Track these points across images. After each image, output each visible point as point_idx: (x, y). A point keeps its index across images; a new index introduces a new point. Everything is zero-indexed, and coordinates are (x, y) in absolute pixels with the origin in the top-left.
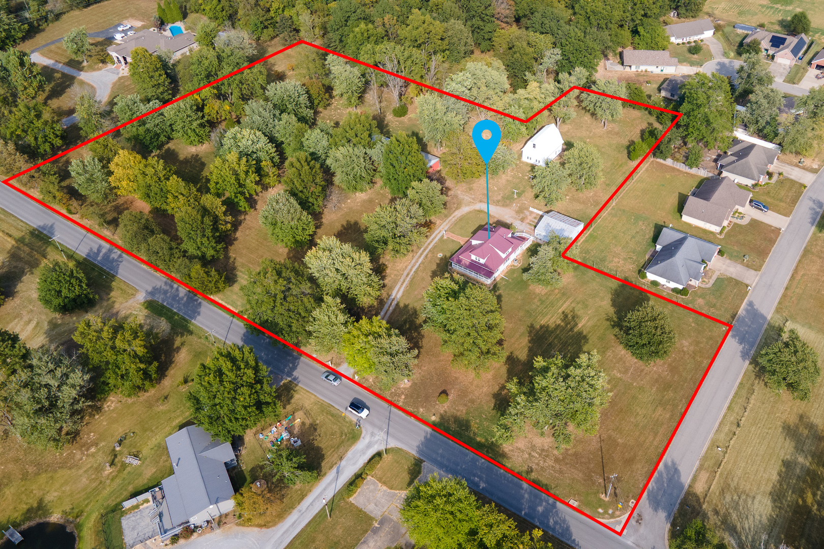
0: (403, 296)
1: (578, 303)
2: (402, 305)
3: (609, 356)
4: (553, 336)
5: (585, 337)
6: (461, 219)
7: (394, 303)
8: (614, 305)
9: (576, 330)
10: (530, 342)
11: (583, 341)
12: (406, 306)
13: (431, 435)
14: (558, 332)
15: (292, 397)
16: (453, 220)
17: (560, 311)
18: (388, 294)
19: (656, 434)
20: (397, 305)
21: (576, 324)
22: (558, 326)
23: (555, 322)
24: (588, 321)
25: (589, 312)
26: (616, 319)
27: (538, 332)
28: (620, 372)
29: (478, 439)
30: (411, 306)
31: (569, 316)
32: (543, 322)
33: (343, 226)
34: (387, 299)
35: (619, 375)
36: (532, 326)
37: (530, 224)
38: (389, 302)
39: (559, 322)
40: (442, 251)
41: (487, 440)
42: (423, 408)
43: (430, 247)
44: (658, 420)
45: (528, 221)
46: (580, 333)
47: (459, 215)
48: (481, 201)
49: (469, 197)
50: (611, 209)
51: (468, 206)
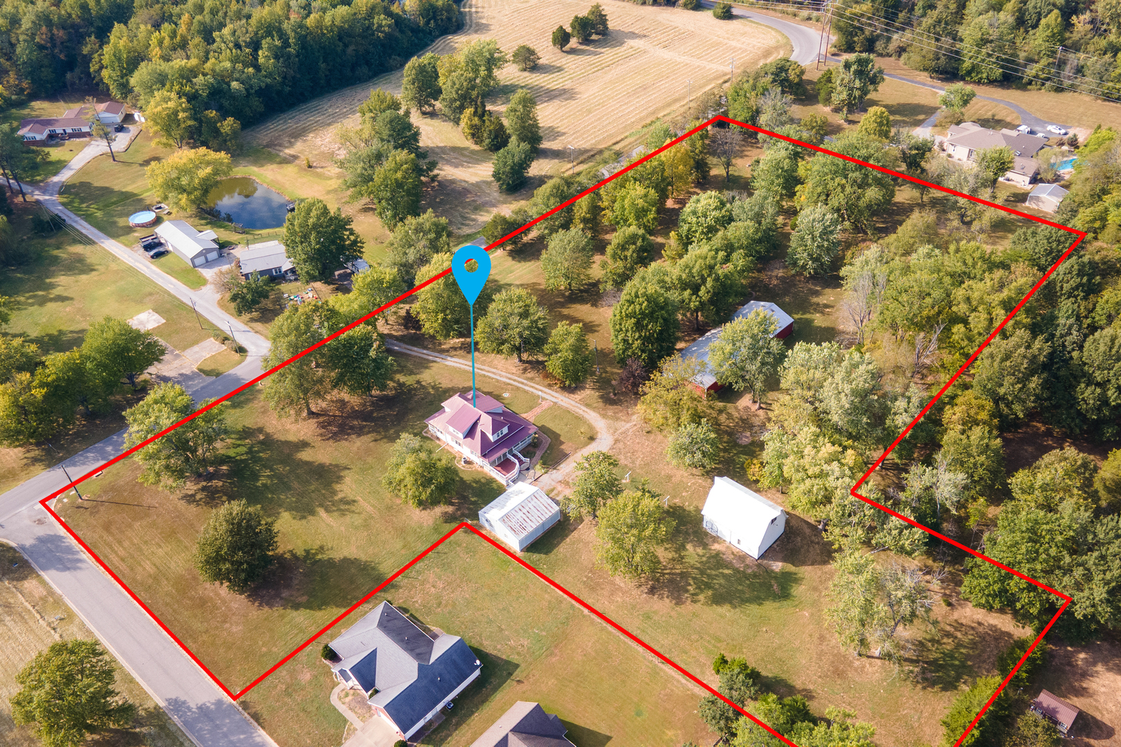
1: (365, 520)
2: (432, 365)
4: (320, 487)
5: (303, 517)
6: (578, 418)
7: (438, 360)
8: (346, 560)
9: (319, 510)
10: (321, 465)
11: (299, 515)
12: (427, 368)
14: (324, 491)
16: (578, 410)
17: (360, 499)
20: (433, 362)
21: (327, 510)
22: (334, 493)
23: (342, 491)
24: (328, 525)
25: (342, 529)
26: (319, 557)
27: (334, 473)
30: (427, 371)
31: (347, 507)
32: (347, 479)
34: (447, 355)
36: (346, 469)
38: (441, 356)
39: (341, 495)
40: (515, 397)
43: (527, 388)
45: (559, 488)
46: (312, 512)
47: (586, 416)
48: (617, 441)
49: (628, 430)
50: (572, 605)
51: (609, 427)
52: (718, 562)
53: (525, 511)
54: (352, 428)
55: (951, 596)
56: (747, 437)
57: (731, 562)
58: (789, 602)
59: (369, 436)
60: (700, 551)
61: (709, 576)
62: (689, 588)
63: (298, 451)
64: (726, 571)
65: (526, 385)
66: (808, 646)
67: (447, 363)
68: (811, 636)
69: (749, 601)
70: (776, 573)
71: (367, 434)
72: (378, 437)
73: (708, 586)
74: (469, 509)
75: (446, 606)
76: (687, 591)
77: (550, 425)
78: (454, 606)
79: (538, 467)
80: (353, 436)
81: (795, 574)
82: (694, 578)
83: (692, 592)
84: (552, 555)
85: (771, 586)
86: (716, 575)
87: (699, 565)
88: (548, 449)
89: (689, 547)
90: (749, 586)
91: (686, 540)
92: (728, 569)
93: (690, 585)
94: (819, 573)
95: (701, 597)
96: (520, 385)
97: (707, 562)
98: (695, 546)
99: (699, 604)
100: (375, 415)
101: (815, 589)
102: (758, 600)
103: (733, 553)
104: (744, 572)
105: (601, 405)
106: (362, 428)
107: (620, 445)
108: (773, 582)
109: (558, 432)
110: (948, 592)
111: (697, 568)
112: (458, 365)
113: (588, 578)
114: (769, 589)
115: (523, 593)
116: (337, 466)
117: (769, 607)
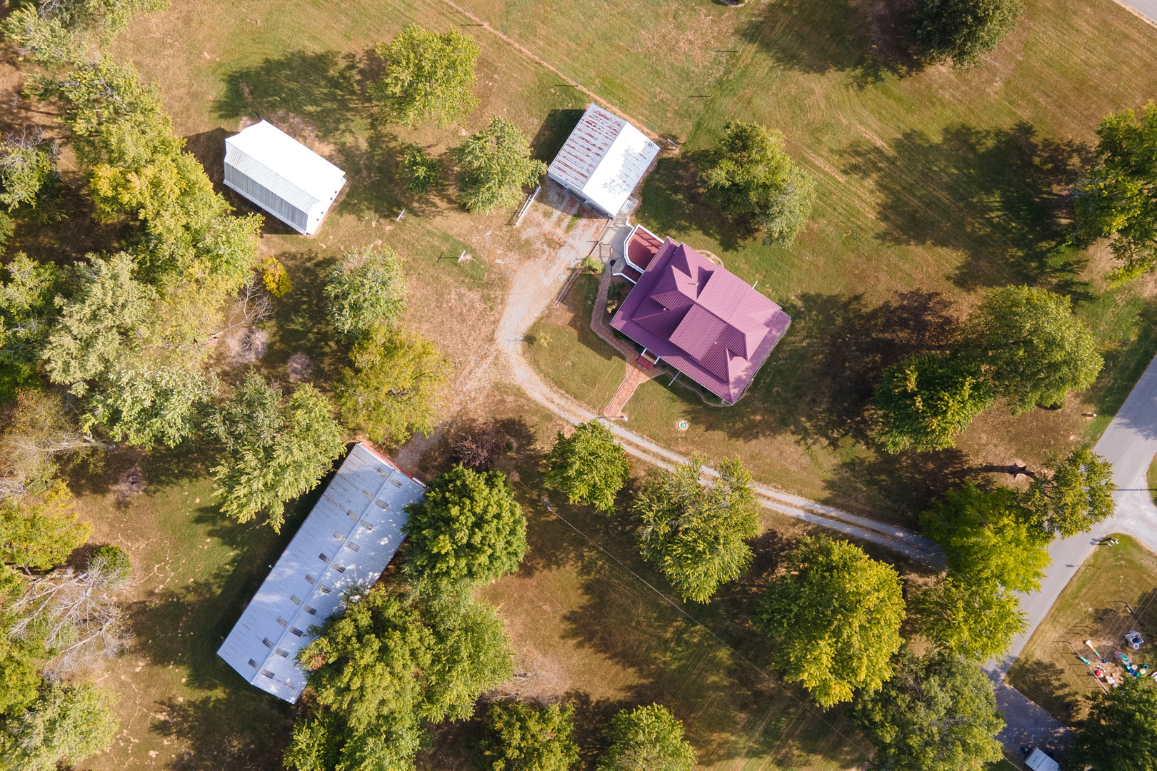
0: (800, 493)
1: (819, 141)
2: (826, 494)
3: (952, 95)
4: (907, 197)
5: (908, 136)
6: (558, 383)
7: (819, 508)
8: (821, 70)
9: (891, 152)
10: (921, 241)
11: (918, 141)
12: (830, 485)
13: (1123, 417)
14: (899, 188)
15: (1039, 663)
16: (562, 402)
17: (842, 179)
18: (794, 525)
19: (1127, 37)
20: (825, 502)
21: (877, 150)
22: (881, 186)
23: (872, 192)
24: (867, 126)
25: (844, 121)
26: (859, 71)
27: (897, 227)
28: (990, 82)
29: (1133, 338)
30: (829, 476)
31: (853, 161)
32: (872, 216)
33: (580, 645)
34: (808, 524)
35: (998, 85)
36: (882, 237)
37: (569, 227)
38: (815, 519)
39: (870, 183)
40: (669, 423)
41: (1136, 324)
42: (1068, 436)
43: (653, 447)
44: (1097, 29)
45: (559, 232)
46: (899, 145)
47: (545, 389)
48: (491, 339)
49: (477, 365)
50: (505, 33)
51: (506, 367)
52: (323, 122)
53: (594, 150)
54: (904, 324)
55: (19, 107)
56: (295, 371)
57: (306, 123)
58: (229, 70)
59: (870, 309)
60: (349, 139)
61: (333, 98)
62: (358, 77)
63: (967, 265)
64: (311, 108)
65: (655, 455)
66: (205, 8)
67: (800, 501)
68: (201, 22)
69: (280, 65)
70: (246, 115)
71: (875, 312)
72: (854, 305)
73: (334, 83)
74: (679, 177)
75: (666, 14)
76: (361, 72)
77: (596, 360)
78: (657, 16)
79: (599, 268)
80: (895, 304)
81: (221, 117)
82: (353, 93)
83: (354, 72)
84: (547, 111)
85: (251, 93)
86: (325, 101)
87: (349, 115)
88: (592, 308)
89: (364, 146)
90: (282, 88)
91: (370, 155)
92: (310, 113)
93: (358, 82)
94: (190, 124)
95: (342, 64)
96: (666, 453)
97: (338, 121)
98: (358, 148)
99: (344, 53)
100: (878, 357)
101: (195, 96)
102: (270, 67)
103: (305, 139)
104: (289, 110)
105: (530, 420)
106: (888, 326)
107: (485, 331)
108: (250, 99)
109: (584, 348)
110: (23, 113)
111: (351, 109)
112: (783, 496)
113: (492, 79)
114: (255, 87)
115: (573, 45)
116: (897, 241)
117: (254, 60)
